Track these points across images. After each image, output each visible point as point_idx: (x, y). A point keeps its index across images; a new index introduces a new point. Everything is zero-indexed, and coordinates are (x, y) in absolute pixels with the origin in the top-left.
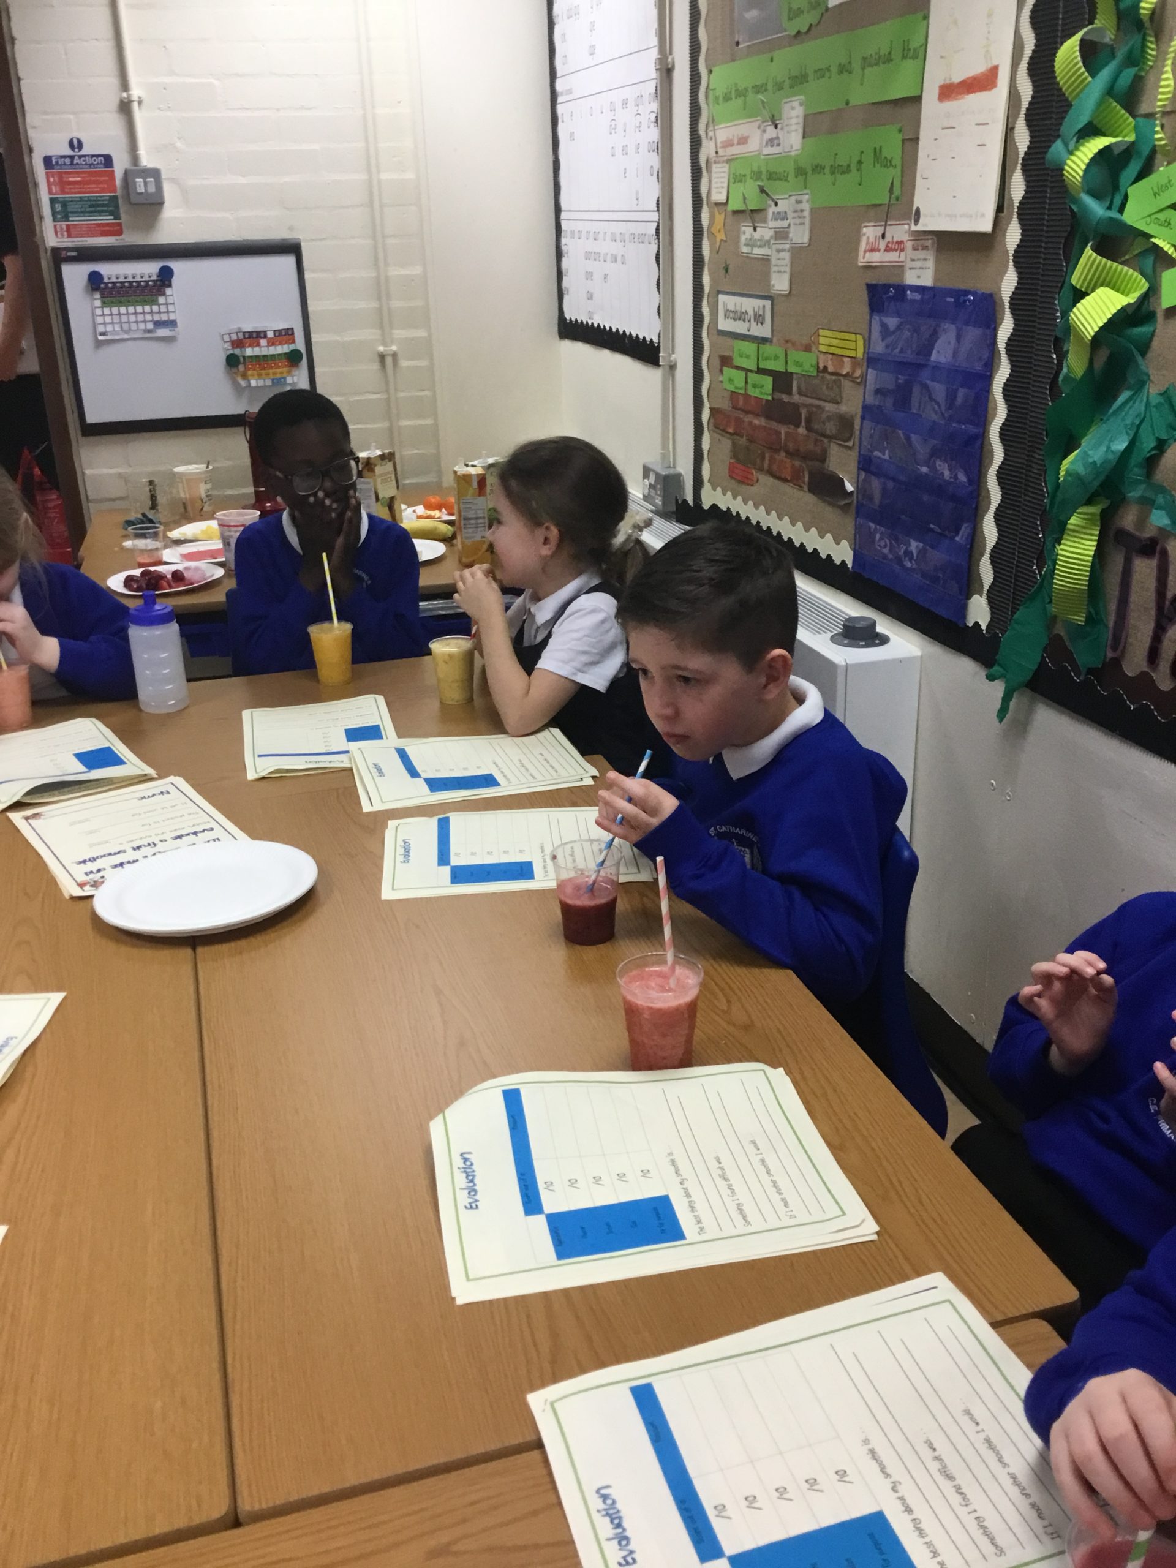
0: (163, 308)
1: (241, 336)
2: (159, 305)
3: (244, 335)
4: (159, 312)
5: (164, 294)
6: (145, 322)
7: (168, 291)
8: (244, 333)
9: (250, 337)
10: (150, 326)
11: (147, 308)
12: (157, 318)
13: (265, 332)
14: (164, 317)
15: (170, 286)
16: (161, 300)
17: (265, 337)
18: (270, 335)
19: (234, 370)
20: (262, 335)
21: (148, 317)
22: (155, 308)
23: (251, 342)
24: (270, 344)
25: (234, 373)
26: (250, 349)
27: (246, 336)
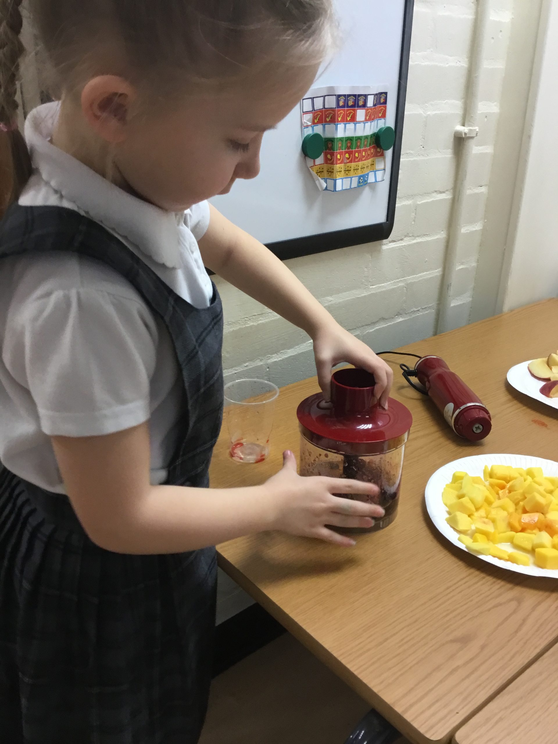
1: (331, 103)
3: (338, 101)
8: (339, 96)
9: (346, 105)
13: (366, 96)
17: (364, 105)
18: (370, 102)
19: (310, 162)
20: (361, 103)
23: (344, 114)
24: (367, 118)
25: (310, 167)
26: (341, 126)
27: (341, 104)
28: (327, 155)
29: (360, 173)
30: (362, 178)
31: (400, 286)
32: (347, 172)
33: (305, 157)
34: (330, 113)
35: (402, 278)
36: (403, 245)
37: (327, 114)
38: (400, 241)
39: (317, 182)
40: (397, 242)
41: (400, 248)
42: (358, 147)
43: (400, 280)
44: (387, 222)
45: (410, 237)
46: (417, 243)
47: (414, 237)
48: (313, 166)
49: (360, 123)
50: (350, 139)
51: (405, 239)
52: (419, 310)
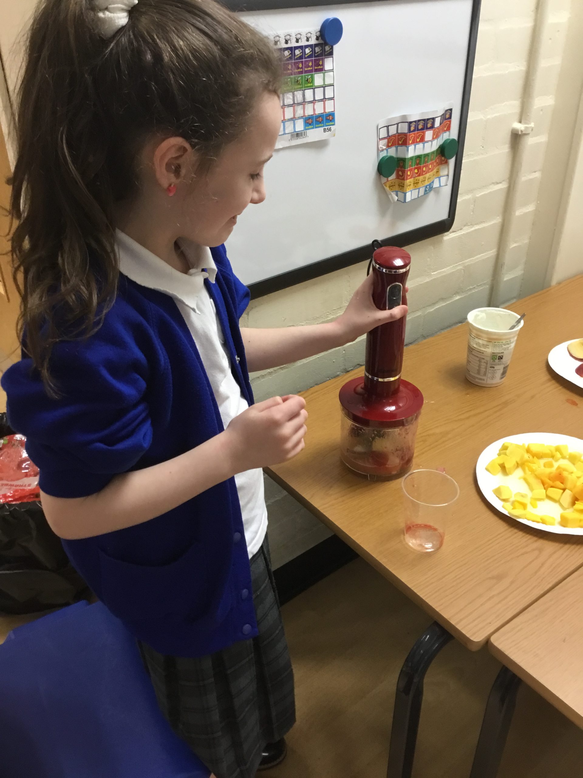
0: (319, 94)
1: (404, 128)
2: (314, 88)
3: (409, 127)
4: (314, 102)
5: (320, 69)
6: (293, 119)
7: (328, 64)
8: (411, 123)
9: (416, 129)
10: (300, 126)
11: (299, 95)
12: (309, 111)
13: (433, 119)
14: (319, 109)
15: (331, 54)
16: (318, 79)
17: (432, 127)
18: (437, 124)
19: (384, 180)
20: (429, 125)
21: (300, 112)
22: (309, 94)
23: (414, 137)
24: (434, 137)
25: (384, 184)
26: (411, 148)
27: (412, 129)
28: (399, 171)
29: (427, 183)
30: (428, 187)
31: (458, 269)
32: (415, 185)
33: (380, 176)
34: (403, 137)
35: (460, 262)
36: (462, 233)
37: (400, 138)
38: (460, 231)
39: (390, 196)
40: (457, 232)
41: (460, 237)
42: (425, 162)
43: (458, 264)
44: (449, 218)
45: (469, 226)
46: (476, 230)
47: (472, 225)
48: (387, 182)
49: (428, 142)
50: (419, 157)
51: (464, 228)
52: (474, 288)
